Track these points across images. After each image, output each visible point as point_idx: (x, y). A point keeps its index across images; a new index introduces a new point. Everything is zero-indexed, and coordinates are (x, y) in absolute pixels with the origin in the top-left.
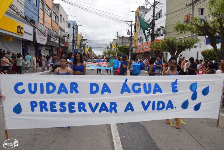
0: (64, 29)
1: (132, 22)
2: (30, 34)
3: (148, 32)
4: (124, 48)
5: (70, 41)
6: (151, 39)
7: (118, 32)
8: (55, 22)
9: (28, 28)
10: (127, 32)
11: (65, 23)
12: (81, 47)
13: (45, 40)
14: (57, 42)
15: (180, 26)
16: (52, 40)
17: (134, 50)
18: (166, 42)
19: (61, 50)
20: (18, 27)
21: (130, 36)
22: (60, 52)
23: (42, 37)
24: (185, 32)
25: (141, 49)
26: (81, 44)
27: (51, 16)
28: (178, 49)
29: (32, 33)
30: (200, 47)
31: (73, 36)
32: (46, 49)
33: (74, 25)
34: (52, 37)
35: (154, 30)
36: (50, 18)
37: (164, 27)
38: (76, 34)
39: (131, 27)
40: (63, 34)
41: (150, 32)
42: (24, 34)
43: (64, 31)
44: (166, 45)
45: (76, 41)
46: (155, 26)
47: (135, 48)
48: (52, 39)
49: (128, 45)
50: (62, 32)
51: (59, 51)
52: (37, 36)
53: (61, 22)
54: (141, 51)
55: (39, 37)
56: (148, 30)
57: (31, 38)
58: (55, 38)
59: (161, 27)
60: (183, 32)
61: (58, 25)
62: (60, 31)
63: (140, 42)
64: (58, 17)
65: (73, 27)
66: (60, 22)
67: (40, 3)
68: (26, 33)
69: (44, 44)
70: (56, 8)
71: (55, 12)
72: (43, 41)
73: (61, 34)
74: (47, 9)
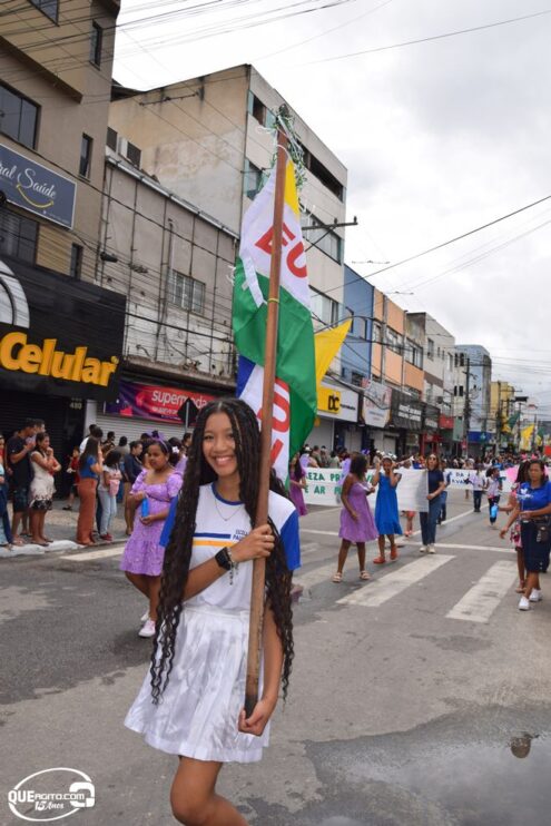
2: (353, 408)
8: (413, 364)
9: (349, 398)
11: (443, 359)
13: (382, 416)
14: (418, 419)
16: (402, 415)
19: (430, 438)
20: (331, 398)
22: (426, 443)
23: (376, 410)
26: (499, 416)
27: (400, 352)
29: (355, 405)
32: (386, 436)
33: (468, 365)
34: (401, 406)
36: (398, 357)
40: (437, 391)
42: (341, 409)
43: (440, 383)
48: (400, 411)
50: (435, 387)
51: (424, 440)
52: (366, 410)
53: (432, 360)
55: (370, 413)
57: (351, 416)
58: (412, 411)
61: (421, 369)
62: (426, 386)
64: (422, 348)
65: (465, 371)
66: (426, 362)
67: (375, 329)
68: (343, 406)
69: (382, 426)
70: (414, 327)
71: (412, 338)
72: (378, 419)
73: (430, 393)
74: (391, 337)
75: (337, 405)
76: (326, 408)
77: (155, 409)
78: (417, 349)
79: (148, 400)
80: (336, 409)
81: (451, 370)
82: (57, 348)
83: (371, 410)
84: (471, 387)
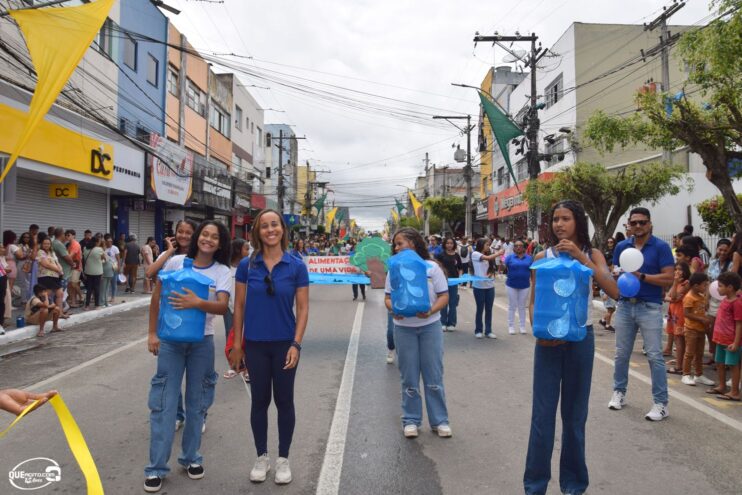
0: (251, 153)
1: (469, 118)
3: (519, 151)
4: (449, 206)
5: (268, 188)
6: (530, 171)
7: (427, 154)
8: (219, 132)
10: (456, 154)
11: (252, 132)
12: (308, 208)
13: (182, 189)
14: (227, 194)
15: (604, 123)
16: (207, 188)
17: (481, 209)
18: (574, 180)
19: (240, 220)
20: (95, 153)
21: (464, 164)
22: (236, 226)
23: (174, 180)
24: (623, 146)
25: (503, 205)
26: (308, 197)
27: (204, 114)
28: (614, 200)
29: (140, 170)
30: (690, 190)
31: (280, 174)
33: (281, 138)
34: (206, 178)
35: (535, 140)
36: (203, 121)
37: (573, 129)
38: (288, 168)
39: (466, 136)
40: (247, 167)
41: (526, 150)
42: (114, 174)
43: (249, 159)
44: (572, 188)
45: (289, 190)
46: (541, 127)
47: (486, 205)
48: (205, 184)
49: (461, 195)
50: (245, 163)
51: (234, 223)
52: (158, 178)
53: (241, 131)
54: (503, 214)
55: (164, 183)
56: (517, 143)
57: (136, 187)
58: (219, 184)
59: (562, 130)
60: (617, 146)
61: (229, 139)
62: (235, 160)
63: (500, 183)
64: (229, 115)
65: (278, 144)
66: (234, 132)
67: (169, 76)
68: (119, 169)
70: (221, 87)
71: (218, 99)
72: (176, 193)
73: (240, 168)
74: (191, 93)
75: (108, 167)
76: (87, 170)
78: (224, 114)
81: (261, 148)
83: (166, 179)
84: (285, 162)
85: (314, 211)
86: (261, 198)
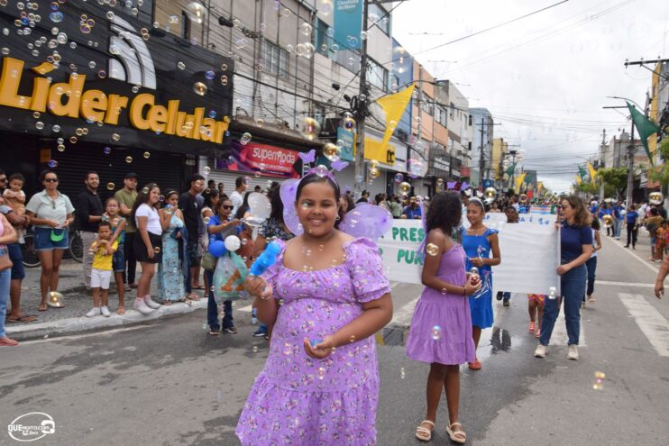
0: (459, 135)
2: (403, 161)
4: (618, 176)
5: (473, 162)
7: (604, 131)
8: (440, 123)
9: (401, 151)
10: (621, 136)
11: (461, 119)
12: (501, 175)
13: (423, 167)
14: (447, 169)
16: (436, 165)
17: (642, 180)
20: (389, 152)
23: (420, 162)
26: (501, 165)
27: (431, 113)
29: (404, 158)
31: (482, 151)
32: (425, 185)
33: (483, 124)
34: (436, 159)
36: (430, 118)
38: (488, 146)
40: (457, 146)
43: (459, 140)
45: (487, 164)
48: (435, 163)
50: (456, 143)
52: (412, 163)
53: (453, 120)
57: (402, 168)
58: (443, 162)
61: (446, 127)
62: (450, 141)
64: (446, 110)
65: (481, 129)
66: (449, 122)
68: (397, 159)
69: (423, 176)
70: (441, 93)
71: (440, 101)
73: (453, 147)
74: (425, 101)
75: (393, 158)
76: (385, 161)
77: (255, 164)
78: (443, 110)
79: (249, 157)
80: (392, 162)
81: (466, 128)
82: (181, 109)
84: (485, 142)
85: (506, 176)
86: (468, 170)
